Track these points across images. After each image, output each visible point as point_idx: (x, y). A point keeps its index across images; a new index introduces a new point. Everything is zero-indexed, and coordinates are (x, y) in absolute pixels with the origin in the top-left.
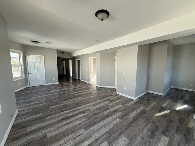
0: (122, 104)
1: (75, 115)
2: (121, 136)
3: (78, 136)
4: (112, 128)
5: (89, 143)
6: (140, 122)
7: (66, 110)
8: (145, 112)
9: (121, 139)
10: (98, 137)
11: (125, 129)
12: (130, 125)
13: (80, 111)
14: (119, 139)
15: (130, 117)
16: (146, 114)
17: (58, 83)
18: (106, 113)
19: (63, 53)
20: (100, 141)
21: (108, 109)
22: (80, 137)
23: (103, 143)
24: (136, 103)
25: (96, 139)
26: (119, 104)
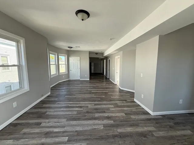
0: (126, 114)
1: (73, 107)
2: (84, 141)
3: (58, 122)
4: (86, 131)
5: (58, 131)
6: (124, 142)
7: (72, 101)
8: (148, 136)
9: (81, 144)
10: (68, 130)
11: (96, 139)
12: (105, 138)
13: (80, 105)
14: (80, 143)
15: (116, 131)
16: (144, 139)
17: (89, 79)
18: (97, 115)
19: (97, 54)
20: (66, 134)
21: (104, 112)
22: (58, 124)
23: (65, 137)
24: (149, 120)
25: (64, 131)
26: (123, 112)
